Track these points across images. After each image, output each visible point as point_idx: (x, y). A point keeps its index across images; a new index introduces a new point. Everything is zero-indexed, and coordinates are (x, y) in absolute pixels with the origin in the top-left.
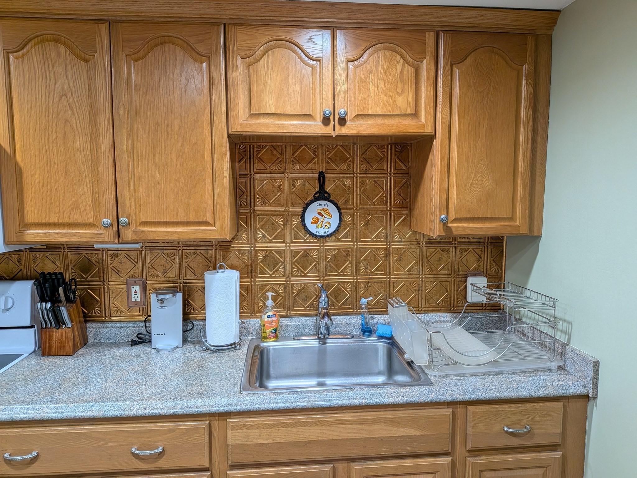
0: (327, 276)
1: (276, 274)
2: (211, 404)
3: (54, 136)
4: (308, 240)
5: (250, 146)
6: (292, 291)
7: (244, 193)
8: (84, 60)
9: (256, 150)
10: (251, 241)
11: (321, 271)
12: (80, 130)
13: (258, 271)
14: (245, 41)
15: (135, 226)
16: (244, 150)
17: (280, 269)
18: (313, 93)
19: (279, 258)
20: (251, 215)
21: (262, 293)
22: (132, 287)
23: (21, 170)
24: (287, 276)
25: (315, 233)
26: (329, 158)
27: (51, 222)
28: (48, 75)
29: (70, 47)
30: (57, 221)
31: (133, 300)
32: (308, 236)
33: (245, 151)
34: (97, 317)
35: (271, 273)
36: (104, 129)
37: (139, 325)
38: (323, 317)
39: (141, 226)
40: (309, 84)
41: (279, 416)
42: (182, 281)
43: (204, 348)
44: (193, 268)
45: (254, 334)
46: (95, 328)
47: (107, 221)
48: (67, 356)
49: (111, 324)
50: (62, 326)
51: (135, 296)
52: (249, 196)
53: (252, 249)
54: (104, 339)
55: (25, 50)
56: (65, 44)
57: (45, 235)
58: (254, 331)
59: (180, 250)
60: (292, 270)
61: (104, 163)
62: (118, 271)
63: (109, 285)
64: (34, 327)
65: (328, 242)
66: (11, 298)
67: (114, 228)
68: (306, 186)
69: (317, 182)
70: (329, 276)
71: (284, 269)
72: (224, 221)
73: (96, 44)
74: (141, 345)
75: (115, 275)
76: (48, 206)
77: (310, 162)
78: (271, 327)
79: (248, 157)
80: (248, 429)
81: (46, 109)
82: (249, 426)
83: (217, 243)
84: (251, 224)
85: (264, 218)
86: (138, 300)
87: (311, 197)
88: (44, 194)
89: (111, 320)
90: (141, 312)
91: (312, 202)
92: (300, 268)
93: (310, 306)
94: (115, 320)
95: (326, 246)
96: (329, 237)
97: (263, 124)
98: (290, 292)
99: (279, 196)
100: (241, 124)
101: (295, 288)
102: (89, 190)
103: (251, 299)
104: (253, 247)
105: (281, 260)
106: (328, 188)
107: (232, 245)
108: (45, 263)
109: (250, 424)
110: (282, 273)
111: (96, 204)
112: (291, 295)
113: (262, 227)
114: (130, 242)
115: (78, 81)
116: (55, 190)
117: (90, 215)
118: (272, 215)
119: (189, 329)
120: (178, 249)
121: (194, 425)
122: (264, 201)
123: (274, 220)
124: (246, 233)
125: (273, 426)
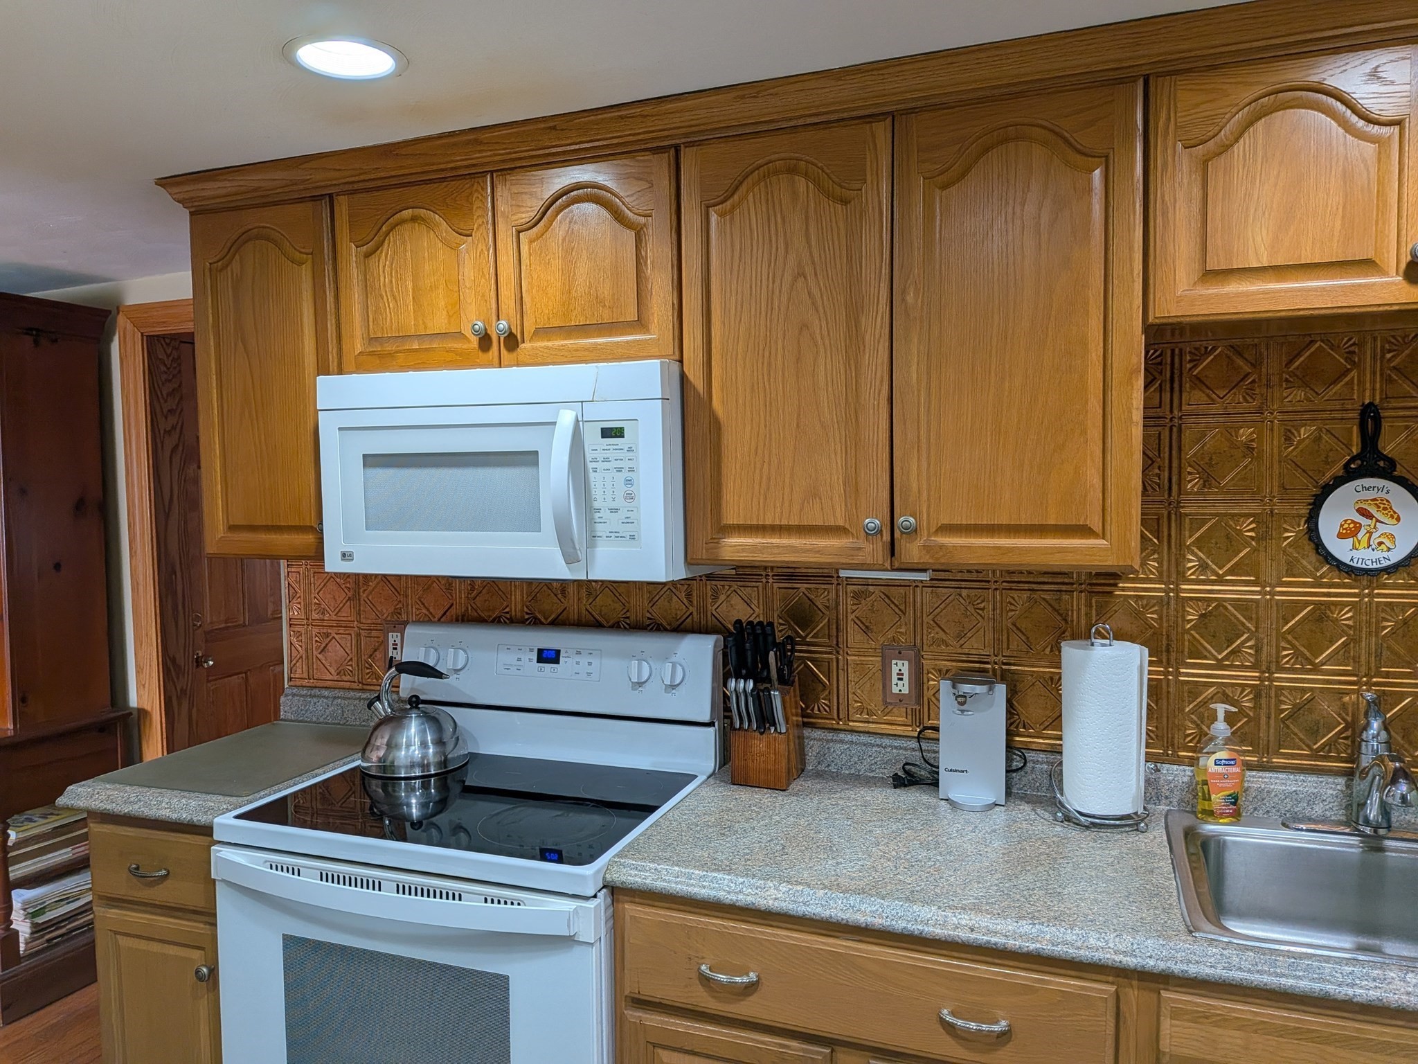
0: (1379, 675)
1: (1233, 661)
2: (1121, 947)
3: (779, 357)
4: (1324, 578)
5: (1173, 351)
6: (1277, 706)
7: (1153, 462)
8: (842, 201)
9: (1188, 358)
10: (1169, 576)
11: (1363, 659)
12: (827, 342)
13: (1186, 650)
14: (1197, 105)
15: (926, 534)
16: (1159, 360)
17: (1245, 647)
18: (1378, 205)
19: (1244, 621)
20: (1169, 514)
21: (1195, 703)
22: (894, 662)
23: (719, 423)
24: (1264, 668)
25: (1347, 561)
26: (1394, 368)
27: (767, 523)
28: (774, 239)
29: (817, 179)
30: (777, 523)
31: (895, 690)
32: (1325, 569)
33: (1160, 364)
34: (822, 718)
35: (1220, 657)
36: (874, 335)
37: (905, 745)
38: (1394, 781)
39: (940, 534)
40: (1369, 183)
41: (1298, 1011)
42: (1000, 658)
43: (1060, 815)
44: (1024, 631)
45: (1175, 801)
46: (820, 740)
47: (872, 522)
48: (777, 790)
49: (849, 736)
50: (769, 729)
51: (899, 682)
52: (1167, 469)
53: (1172, 594)
54: (836, 765)
55: (736, 197)
56: (806, 175)
57: (755, 549)
58: (1172, 791)
59: (996, 589)
60: (1278, 652)
61: (871, 405)
62: (867, 627)
63: (847, 654)
64: (714, 726)
65: (1385, 586)
66: (681, 666)
67: (884, 538)
68: (1324, 441)
69: (1355, 429)
70: (1387, 675)
71: (1258, 649)
72: (1129, 527)
73: (865, 165)
74: (913, 788)
75: (860, 636)
76: (762, 492)
77: (1335, 382)
78: (1223, 789)
79: (1168, 375)
80: (1216, 1024)
81: (767, 306)
82: (1219, 1018)
83: (1083, 577)
84: (1169, 535)
85: (1204, 522)
86: (906, 691)
87: (1337, 469)
88: (758, 471)
89: (849, 728)
90: (910, 717)
91: (1339, 482)
92: (1302, 649)
93: (1327, 748)
94: (857, 729)
95: (1379, 595)
96: (1388, 573)
97: (1237, 295)
98: (1273, 707)
99: (1246, 467)
100: (1179, 300)
101: (1285, 699)
102: (839, 461)
103: (1165, 715)
104: (1172, 590)
105: (1250, 625)
106: (1389, 446)
107: (1121, 585)
108: (733, 602)
109: (1221, 1015)
110: (1252, 660)
111: (852, 487)
112: (1273, 716)
113: (1199, 543)
114: (916, 567)
115: (828, 244)
116: (776, 462)
117: (839, 510)
118: (1226, 515)
119: (1014, 768)
120: (994, 587)
121: (1083, 988)
122: (1205, 482)
123: (1230, 526)
124: (1156, 556)
125: (1283, 1032)
